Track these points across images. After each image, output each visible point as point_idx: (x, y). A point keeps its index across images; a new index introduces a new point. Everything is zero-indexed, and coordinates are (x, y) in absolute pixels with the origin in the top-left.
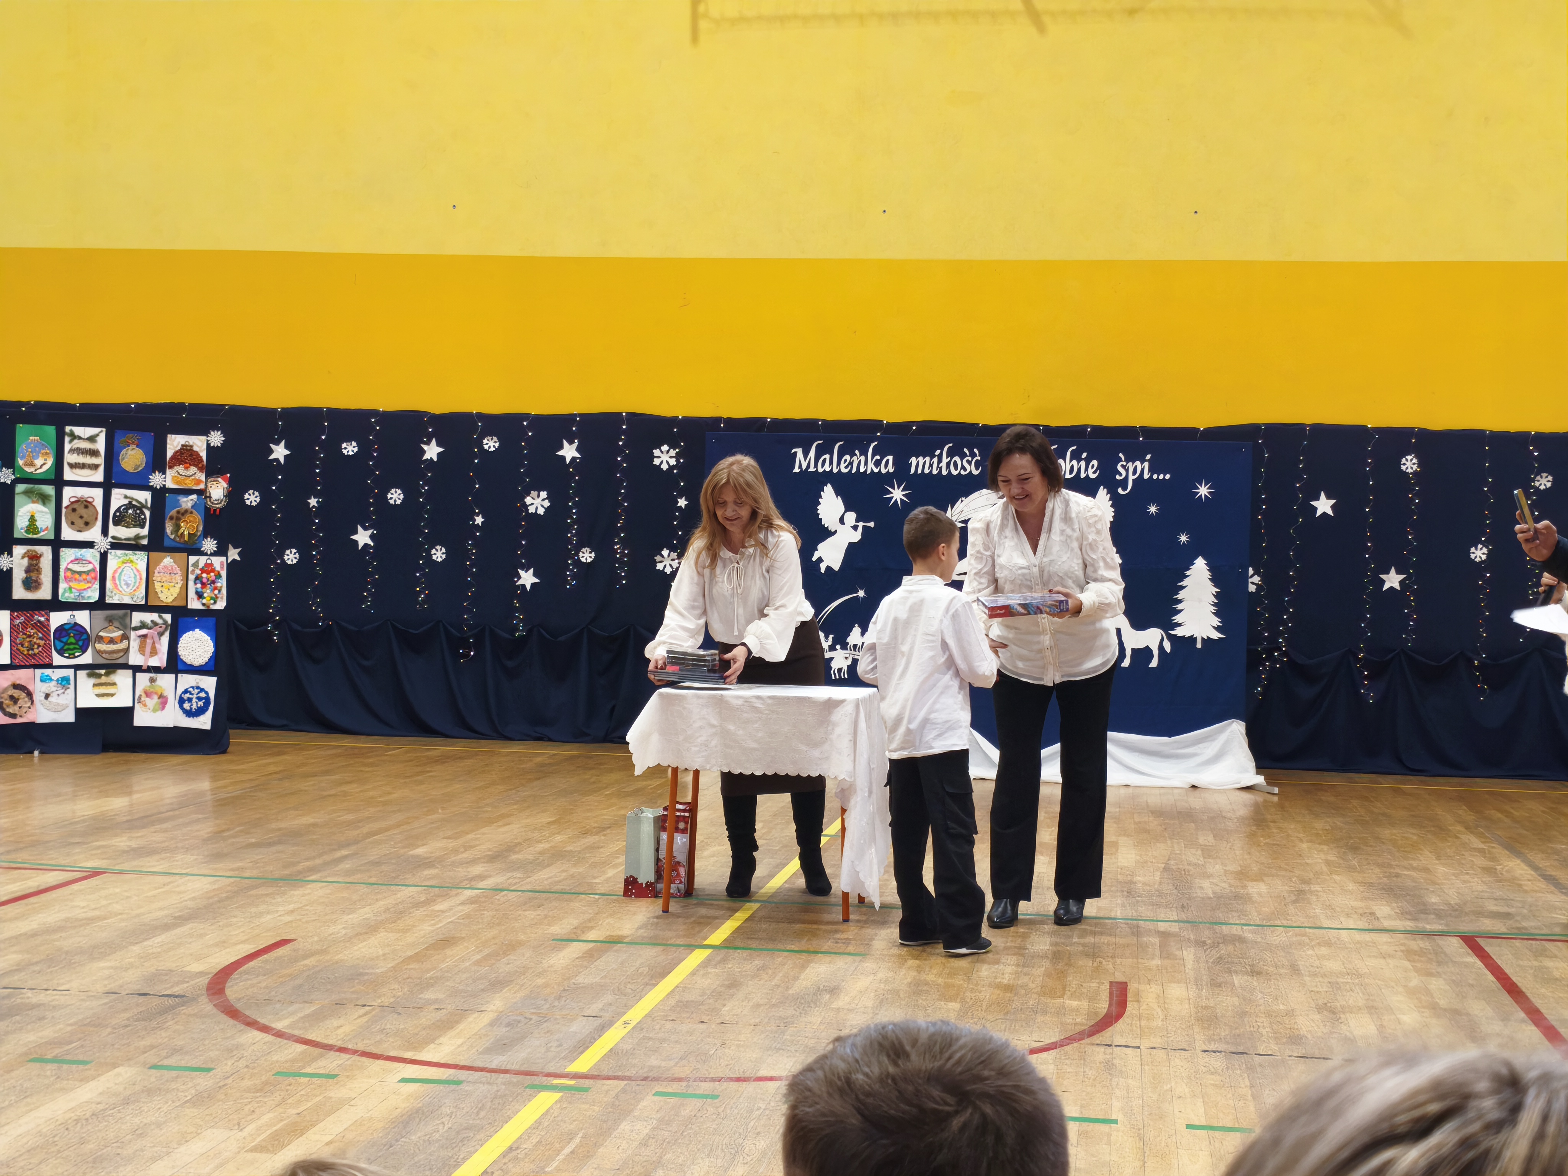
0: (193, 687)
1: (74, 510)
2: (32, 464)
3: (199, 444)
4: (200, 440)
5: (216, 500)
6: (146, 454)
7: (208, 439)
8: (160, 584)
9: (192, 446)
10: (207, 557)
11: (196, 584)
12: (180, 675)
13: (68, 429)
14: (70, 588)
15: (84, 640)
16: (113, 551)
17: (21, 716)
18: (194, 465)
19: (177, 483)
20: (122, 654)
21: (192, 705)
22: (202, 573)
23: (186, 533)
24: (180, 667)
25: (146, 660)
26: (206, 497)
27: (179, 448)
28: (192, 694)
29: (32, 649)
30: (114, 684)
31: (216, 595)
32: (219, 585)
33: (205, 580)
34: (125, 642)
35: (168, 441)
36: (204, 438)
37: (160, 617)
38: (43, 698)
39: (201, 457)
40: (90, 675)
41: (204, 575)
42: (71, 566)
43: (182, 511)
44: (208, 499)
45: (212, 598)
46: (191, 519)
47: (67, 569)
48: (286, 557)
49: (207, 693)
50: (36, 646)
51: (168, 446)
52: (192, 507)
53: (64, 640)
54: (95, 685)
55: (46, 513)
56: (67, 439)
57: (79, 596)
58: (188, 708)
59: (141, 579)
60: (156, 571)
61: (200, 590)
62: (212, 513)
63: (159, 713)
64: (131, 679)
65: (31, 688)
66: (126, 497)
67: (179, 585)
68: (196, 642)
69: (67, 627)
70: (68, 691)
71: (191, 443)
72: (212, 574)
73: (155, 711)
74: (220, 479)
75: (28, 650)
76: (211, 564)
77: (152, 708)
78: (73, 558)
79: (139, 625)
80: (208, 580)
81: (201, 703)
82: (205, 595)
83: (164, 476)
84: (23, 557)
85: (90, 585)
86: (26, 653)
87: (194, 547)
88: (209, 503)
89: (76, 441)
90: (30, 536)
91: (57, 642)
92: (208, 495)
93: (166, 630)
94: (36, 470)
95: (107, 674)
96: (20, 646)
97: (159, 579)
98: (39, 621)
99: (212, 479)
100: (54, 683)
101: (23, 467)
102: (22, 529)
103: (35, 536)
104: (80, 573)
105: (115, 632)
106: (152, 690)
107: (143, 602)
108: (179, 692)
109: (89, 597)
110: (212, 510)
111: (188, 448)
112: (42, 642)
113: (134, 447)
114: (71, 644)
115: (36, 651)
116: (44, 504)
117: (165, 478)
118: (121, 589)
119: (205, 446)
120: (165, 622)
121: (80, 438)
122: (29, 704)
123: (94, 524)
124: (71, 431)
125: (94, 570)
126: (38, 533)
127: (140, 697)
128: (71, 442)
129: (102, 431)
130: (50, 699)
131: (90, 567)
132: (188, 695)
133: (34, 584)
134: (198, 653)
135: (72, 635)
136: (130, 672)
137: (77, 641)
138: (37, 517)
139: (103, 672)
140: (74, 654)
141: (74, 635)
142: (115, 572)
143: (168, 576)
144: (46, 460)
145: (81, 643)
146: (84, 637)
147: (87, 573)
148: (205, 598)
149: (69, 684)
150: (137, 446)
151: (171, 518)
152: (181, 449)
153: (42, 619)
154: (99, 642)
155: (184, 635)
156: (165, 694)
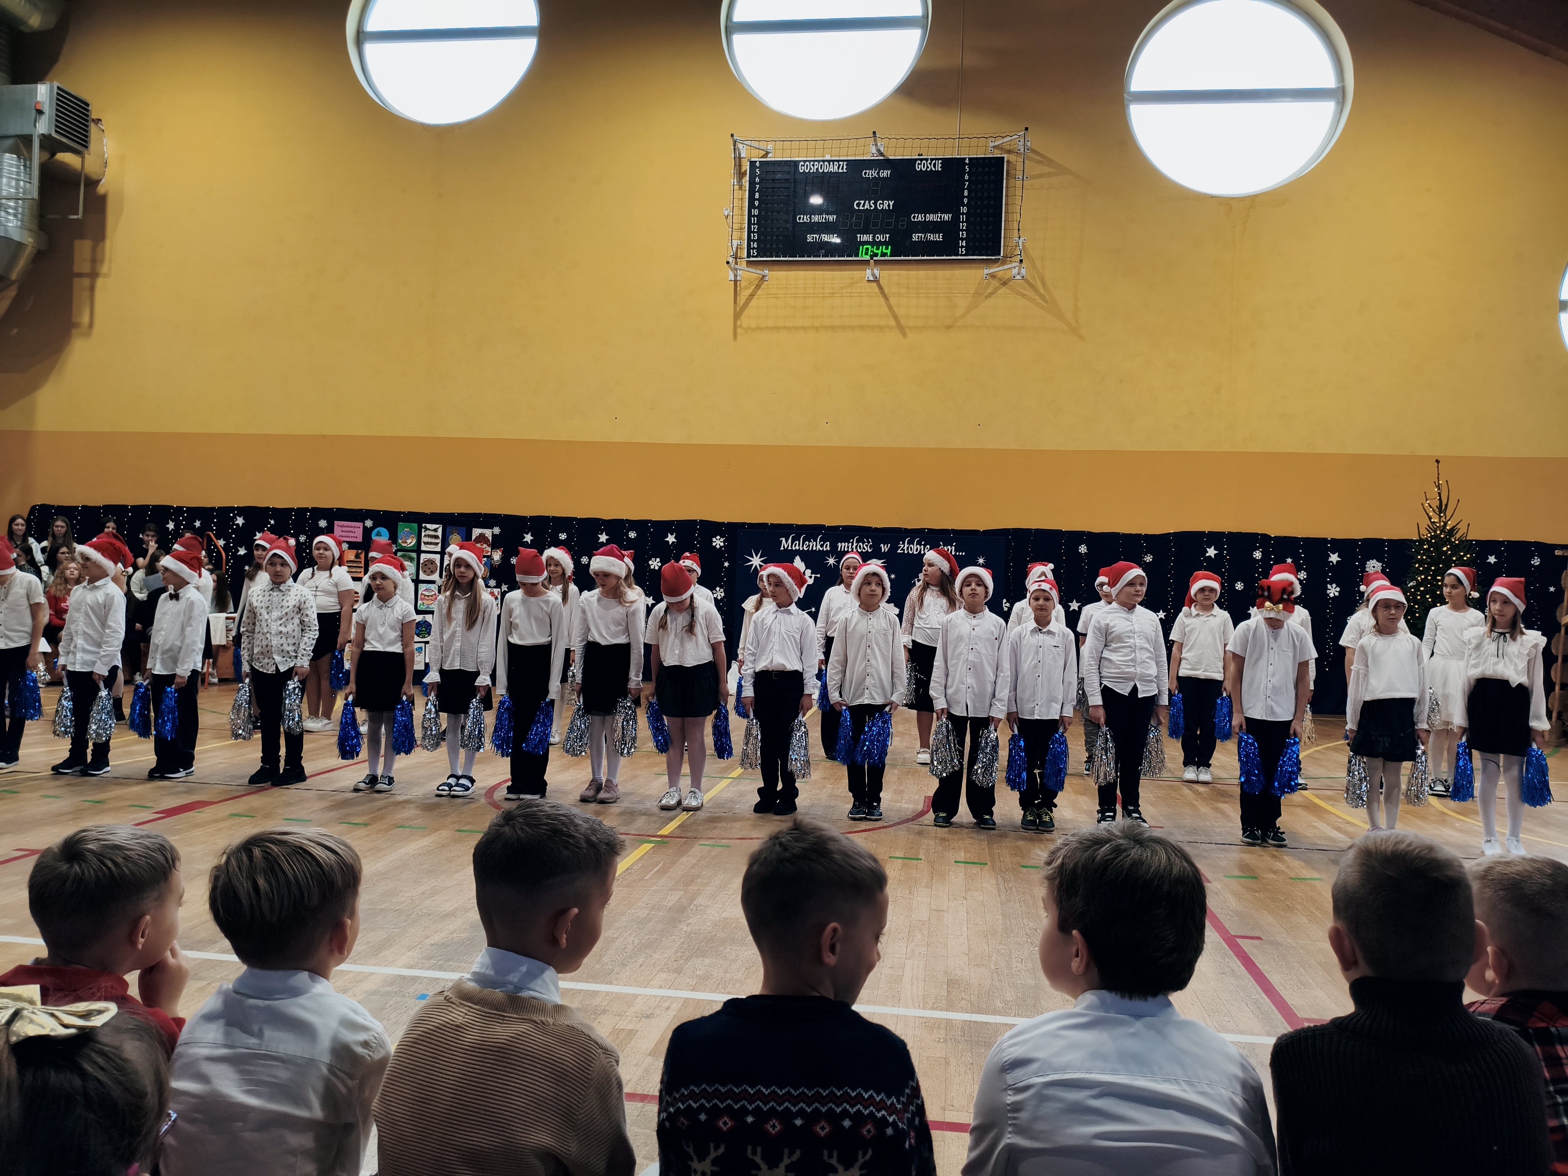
1: (426, 565)
2: (406, 542)
4: (489, 531)
5: (496, 561)
7: (493, 530)
9: (484, 534)
35: (473, 531)
39: (489, 540)
51: (473, 534)
56: (423, 530)
74: (498, 550)
89: (427, 531)
94: (408, 545)
99: (494, 550)
104: (428, 596)
113: (456, 535)
116: (411, 562)
119: (491, 534)
123: (435, 572)
124: (425, 526)
129: (440, 526)
131: (433, 593)
144: (413, 540)
152: (479, 535)
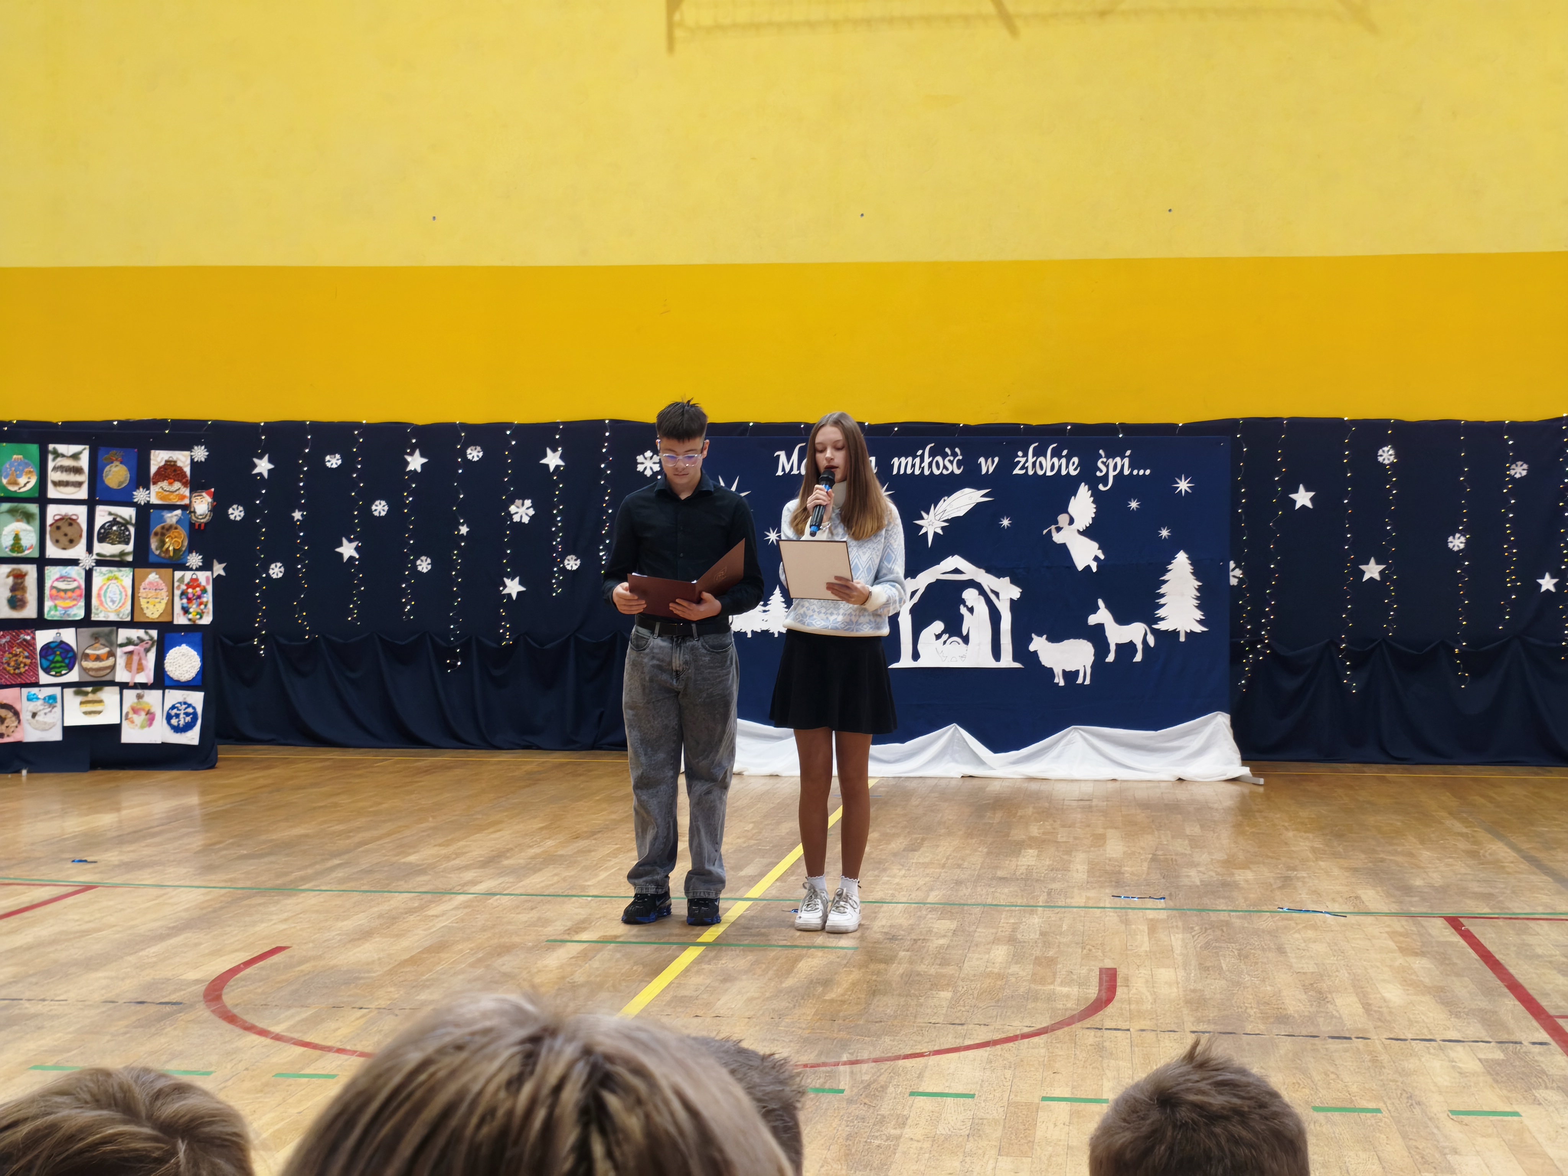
0: (180, 703)
1: (58, 528)
2: (15, 483)
3: (183, 459)
4: (184, 456)
5: (201, 515)
6: (130, 470)
7: (192, 454)
8: (146, 600)
9: (175, 462)
10: (192, 572)
11: (181, 599)
12: (167, 691)
13: (51, 447)
14: (56, 606)
15: (70, 658)
16: (98, 569)
17: (8, 736)
18: (178, 480)
19: (161, 499)
20: (108, 671)
21: (179, 721)
22: (187, 588)
23: (171, 548)
24: (167, 682)
25: (133, 677)
26: (191, 512)
27: (163, 463)
28: (180, 710)
29: (19, 668)
30: (101, 701)
31: (202, 610)
32: (204, 600)
33: (190, 596)
34: (111, 660)
35: (152, 457)
36: (187, 453)
37: (146, 633)
38: (30, 717)
39: (185, 473)
40: (77, 693)
41: (190, 590)
42: (56, 584)
43: (167, 527)
44: (193, 514)
45: (198, 613)
46: (176, 534)
47: (52, 587)
48: (271, 572)
49: (194, 708)
50: (22, 665)
51: (152, 462)
52: (177, 522)
53: (51, 658)
54: (82, 703)
55: (30, 531)
56: (50, 457)
57: (64, 614)
58: (176, 724)
59: (126, 595)
60: (142, 588)
61: (185, 605)
62: (197, 527)
63: (147, 729)
64: (118, 697)
65: (17, 707)
66: (110, 514)
67: (165, 601)
68: (183, 658)
69: (53, 645)
70: (55, 709)
71: (175, 459)
72: (198, 589)
73: (142, 727)
74: (204, 494)
75: (15, 670)
76: (197, 580)
77: (139, 725)
78: (57, 576)
79: (125, 641)
80: (194, 595)
81: (188, 719)
82: (191, 610)
83: (148, 492)
84: (8, 576)
85: (75, 602)
86: (12, 672)
87: (180, 562)
88: (193, 518)
89: (59, 459)
90: (15, 555)
91: (44, 661)
92: (192, 510)
93: (152, 646)
94: (20, 489)
95: (94, 692)
96: (6, 666)
97: (144, 595)
98: (25, 640)
99: (196, 494)
100: (40, 702)
101: (7, 486)
102: (6, 548)
103: (20, 555)
104: (65, 591)
105: (99, 649)
106: (139, 707)
107: (129, 619)
108: (167, 706)
109: (75, 615)
110: (197, 524)
111: (172, 463)
112: (28, 661)
113: (118, 463)
114: (57, 662)
115: (23, 670)
116: (28, 522)
117: (149, 493)
118: (106, 606)
119: (189, 461)
120: (151, 638)
121: (63, 456)
122: (16, 723)
123: (78, 542)
124: (54, 448)
125: (79, 587)
126: (23, 551)
127: (127, 714)
128: (54, 459)
129: (84, 449)
130: (37, 718)
131: (75, 585)
132: (175, 711)
133: (19, 603)
134: (185, 669)
135: (58, 653)
136: (117, 689)
137: (64, 658)
138: (22, 535)
139: (90, 689)
140: (60, 672)
141: (61, 653)
142: (101, 589)
143: (153, 593)
144: (29, 478)
145: (67, 661)
146: (70, 655)
147: (73, 590)
148: (190, 613)
149: (56, 702)
150: (121, 463)
151: (156, 534)
152: (165, 465)
153: (28, 638)
154: (86, 660)
155: (171, 651)
156: (152, 710)
